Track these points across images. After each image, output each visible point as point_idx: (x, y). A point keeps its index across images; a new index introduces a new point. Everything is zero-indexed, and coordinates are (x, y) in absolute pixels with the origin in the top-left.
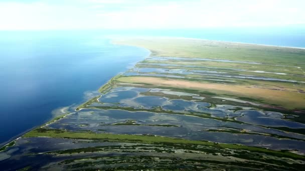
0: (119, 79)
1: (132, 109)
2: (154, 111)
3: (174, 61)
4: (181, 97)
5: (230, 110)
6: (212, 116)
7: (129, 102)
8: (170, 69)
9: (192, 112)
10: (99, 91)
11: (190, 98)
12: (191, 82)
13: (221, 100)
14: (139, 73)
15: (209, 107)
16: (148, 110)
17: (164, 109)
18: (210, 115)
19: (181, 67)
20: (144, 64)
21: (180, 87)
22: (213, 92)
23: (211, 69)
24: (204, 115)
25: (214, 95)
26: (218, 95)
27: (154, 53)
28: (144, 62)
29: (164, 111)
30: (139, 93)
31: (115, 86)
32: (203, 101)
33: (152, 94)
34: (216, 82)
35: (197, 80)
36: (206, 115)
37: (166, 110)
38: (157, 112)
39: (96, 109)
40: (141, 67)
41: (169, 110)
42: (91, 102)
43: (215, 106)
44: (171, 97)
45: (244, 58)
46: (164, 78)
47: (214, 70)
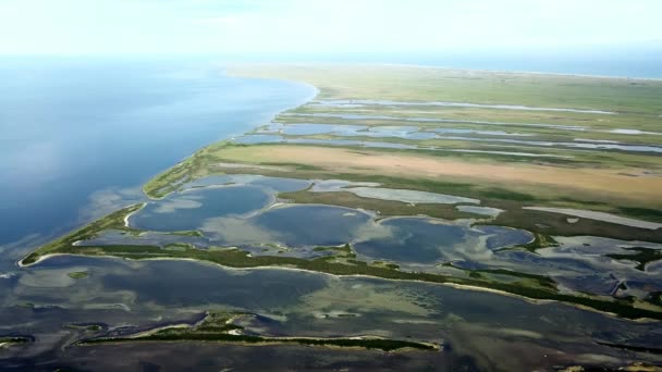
0: (222, 154)
1: (238, 257)
2: (322, 264)
3: (378, 108)
4: (421, 208)
5: (618, 257)
6: (563, 289)
8: (372, 126)
9: (474, 271)
10: (145, 188)
11: (450, 212)
12: (443, 159)
13: (564, 218)
14: (285, 136)
15: (533, 247)
16: (302, 263)
17: (359, 258)
18: (547, 281)
19: (402, 122)
20: (301, 114)
21: (408, 174)
22: (519, 189)
23: (486, 127)
24: (526, 282)
25: (528, 199)
26: (543, 201)
27: (327, 93)
28: (301, 110)
29: (362, 268)
30: (273, 193)
31: (203, 173)
32: (499, 222)
33: (318, 198)
34: (517, 159)
35: (459, 155)
36: (534, 285)
37: (370, 261)
38: (338, 269)
39: (103, 255)
40: (289, 121)
41: (384, 264)
42: (96, 227)
43: (555, 245)
44: (385, 208)
46: (357, 149)
47: (495, 130)
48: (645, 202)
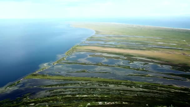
0: (77, 48)
1: (85, 64)
2: (97, 65)
3: (109, 37)
4: (113, 57)
5: (141, 64)
6: (131, 68)
7: (83, 60)
8: (107, 42)
9: (119, 66)
10: (65, 54)
11: (118, 58)
12: (120, 49)
13: (137, 59)
14: (89, 44)
15: (129, 63)
16: (94, 65)
17: (103, 64)
18: (130, 67)
19: (114, 40)
20: (92, 39)
21: (112, 52)
22: (132, 54)
23: (132, 42)
24: (126, 67)
25: (133, 56)
26: (135, 56)
27: (97, 32)
28: (92, 37)
29: (103, 65)
30: (88, 55)
31: (75, 51)
32: (126, 60)
33: (96, 56)
34: (134, 49)
35: (123, 48)
36: (127, 67)
37: (104, 64)
38: (99, 65)
39: (64, 64)
40: (89, 41)
41: (106, 65)
42: (61, 60)
43: (133, 62)
44: (107, 57)
45: (152, 35)
46: (103, 47)
47: (133, 43)
48: (152, 57)
